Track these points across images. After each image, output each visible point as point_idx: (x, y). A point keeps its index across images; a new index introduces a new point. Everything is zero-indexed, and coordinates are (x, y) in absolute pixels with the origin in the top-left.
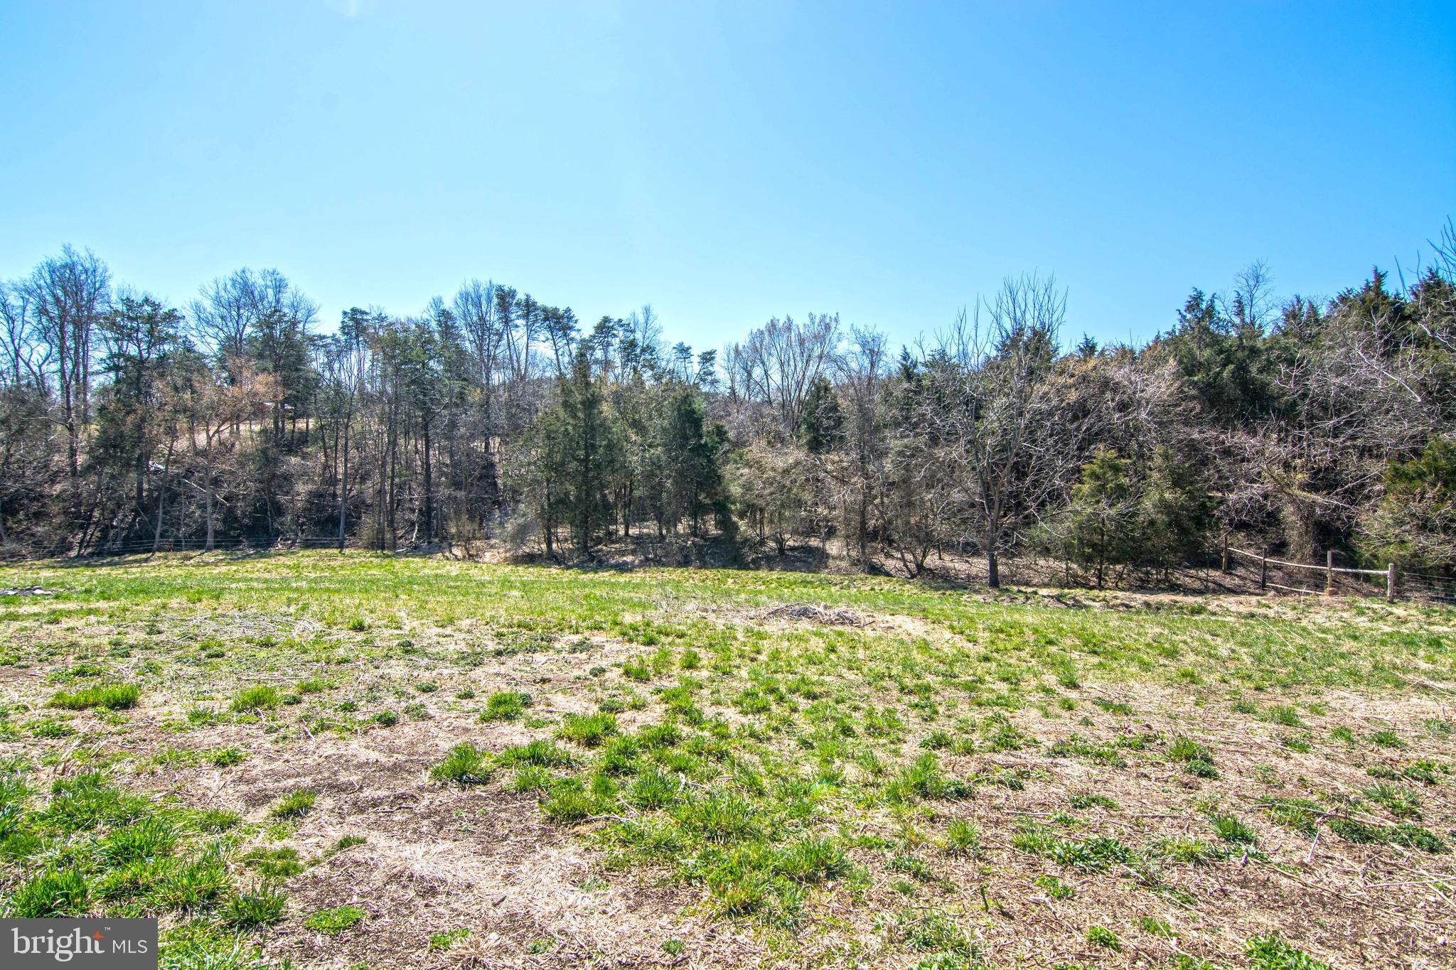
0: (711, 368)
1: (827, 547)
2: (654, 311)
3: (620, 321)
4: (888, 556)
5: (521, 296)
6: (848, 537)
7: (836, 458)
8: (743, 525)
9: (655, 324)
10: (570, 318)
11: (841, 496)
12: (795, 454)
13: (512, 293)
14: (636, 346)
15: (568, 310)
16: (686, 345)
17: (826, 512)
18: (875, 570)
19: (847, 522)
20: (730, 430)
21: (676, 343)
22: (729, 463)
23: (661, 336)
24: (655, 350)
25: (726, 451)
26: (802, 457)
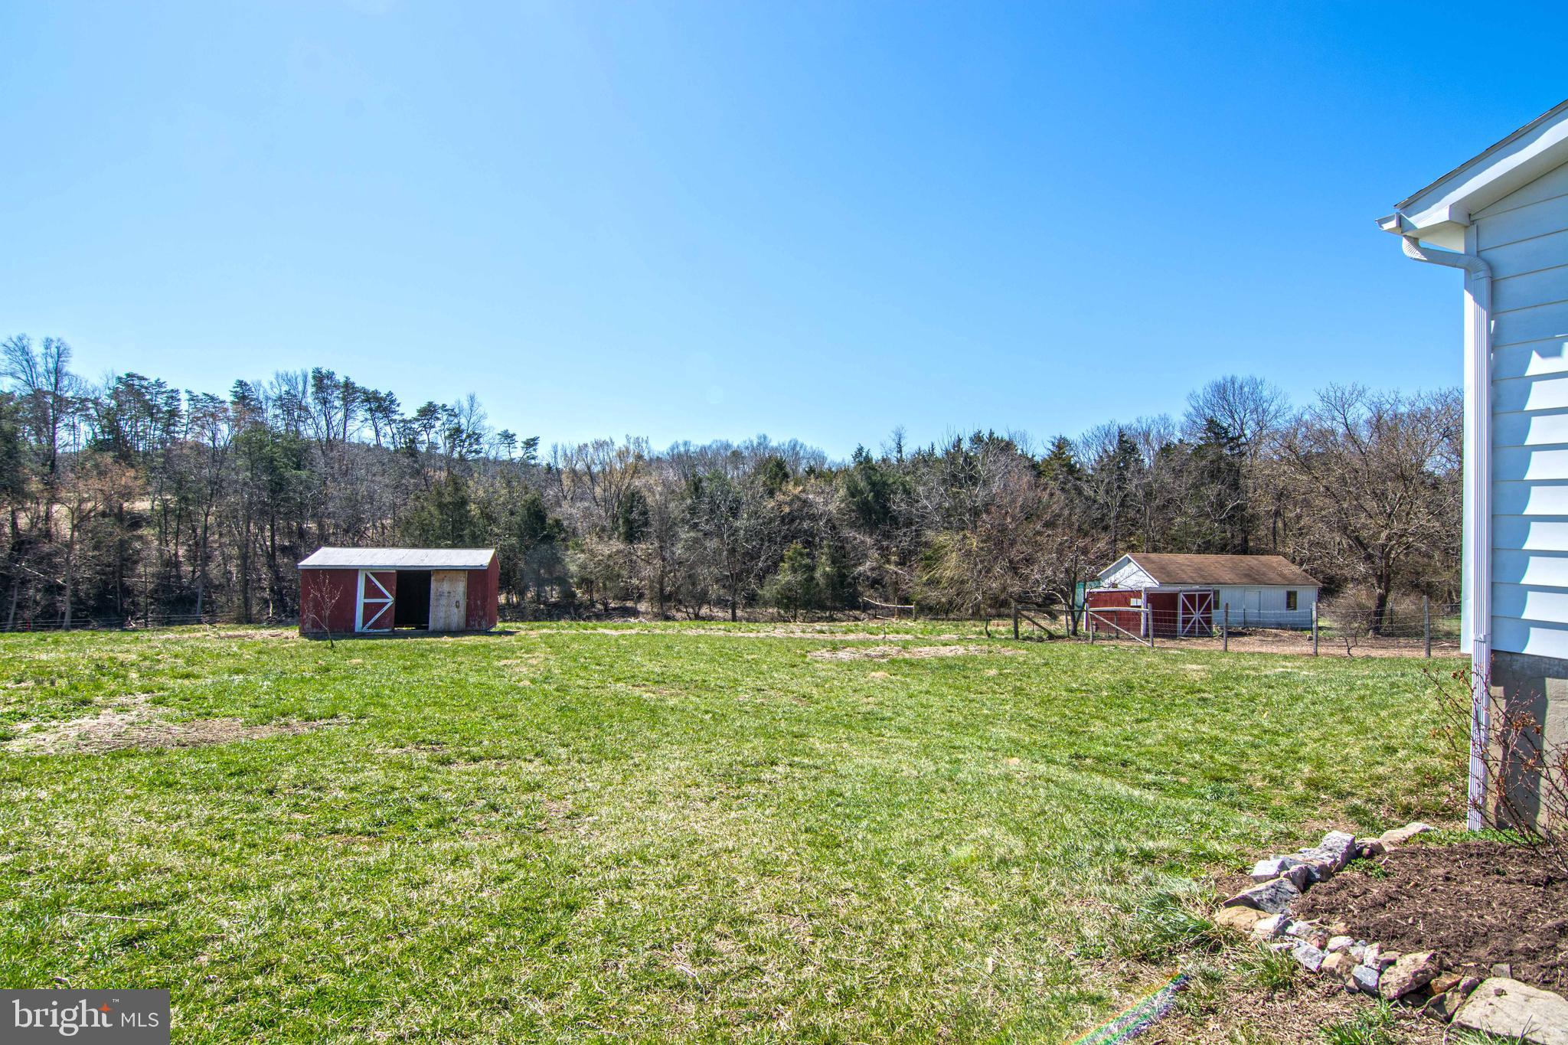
0: (534, 453)
1: (638, 607)
2: (479, 399)
3: (444, 406)
4: (678, 610)
5: (340, 378)
6: (651, 599)
7: (644, 547)
8: (579, 593)
9: (480, 411)
10: (392, 402)
11: (647, 572)
12: (617, 545)
13: (330, 376)
14: (462, 432)
15: (390, 394)
16: (511, 432)
17: (637, 582)
18: (667, 618)
19: (651, 588)
20: (565, 523)
21: (500, 429)
22: (567, 548)
23: (486, 423)
24: (479, 436)
25: (564, 540)
26: (622, 547)
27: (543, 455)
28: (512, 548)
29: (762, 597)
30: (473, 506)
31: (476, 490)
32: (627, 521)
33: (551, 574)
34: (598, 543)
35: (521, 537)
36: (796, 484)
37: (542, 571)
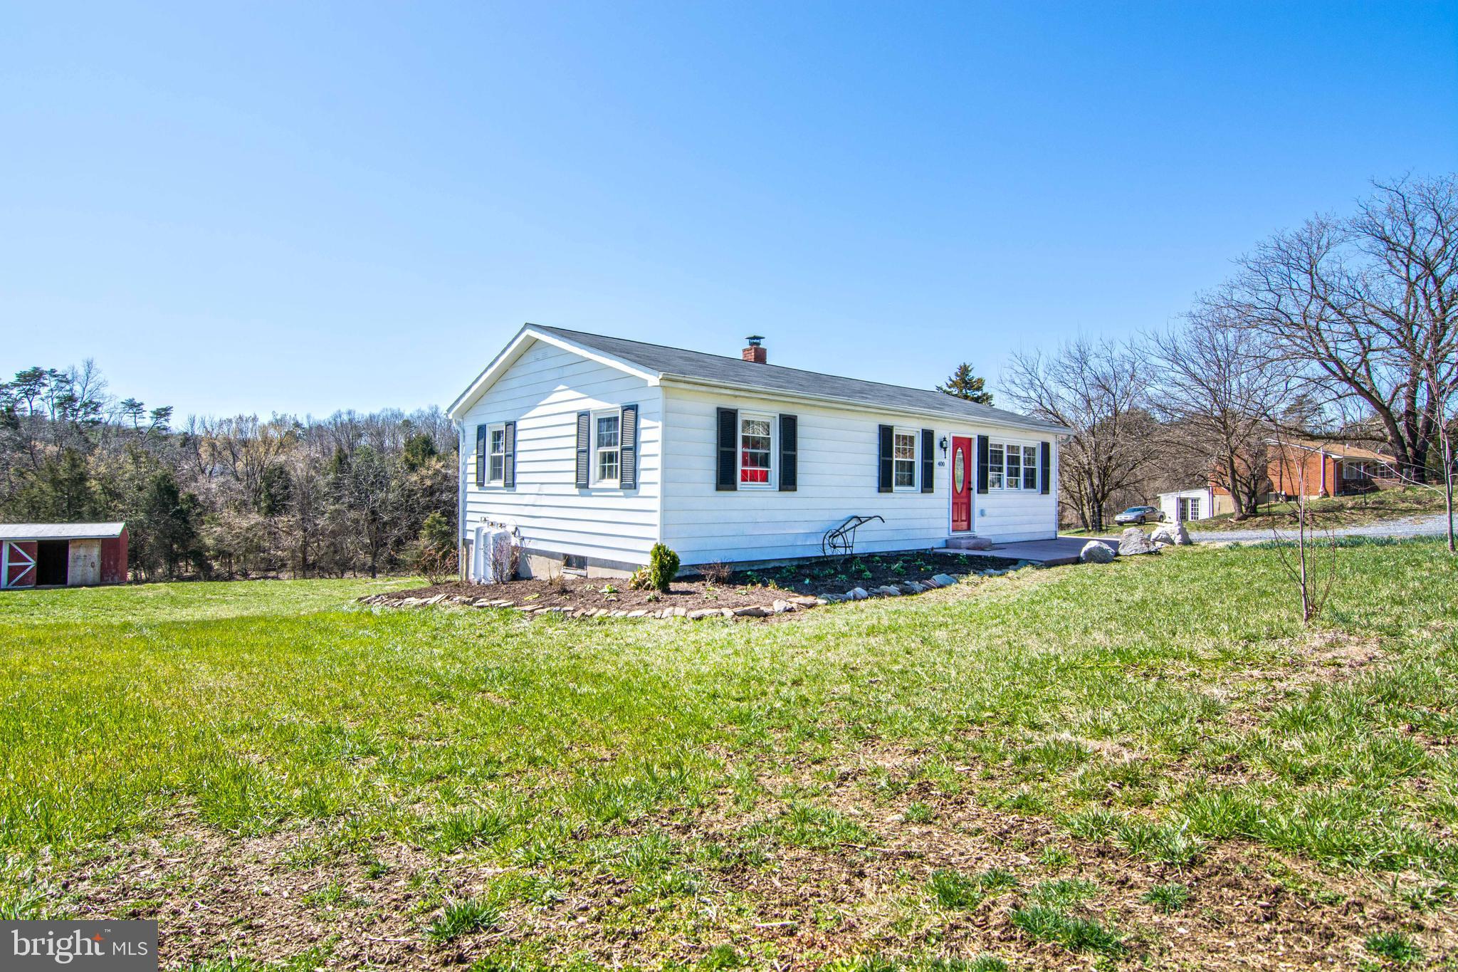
0: (166, 424)
2: (97, 365)
3: (53, 371)
7: (286, 519)
8: (215, 566)
9: (100, 378)
11: (289, 542)
12: (255, 518)
14: (75, 400)
16: (138, 401)
17: (278, 553)
19: (293, 558)
20: (201, 498)
21: (125, 397)
22: (203, 523)
23: (106, 391)
24: (98, 405)
25: (200, 514)
26: (261, 519)
27: (177, 424)
28: (140, 523)
29: (404, 562)
30: (94, 482)
31: (97, 464)
32: (270, 496)
33: (185, 547)
34: (236, 517)
35: (149, 513)
36: (439, 460)
37: (175, 546)
